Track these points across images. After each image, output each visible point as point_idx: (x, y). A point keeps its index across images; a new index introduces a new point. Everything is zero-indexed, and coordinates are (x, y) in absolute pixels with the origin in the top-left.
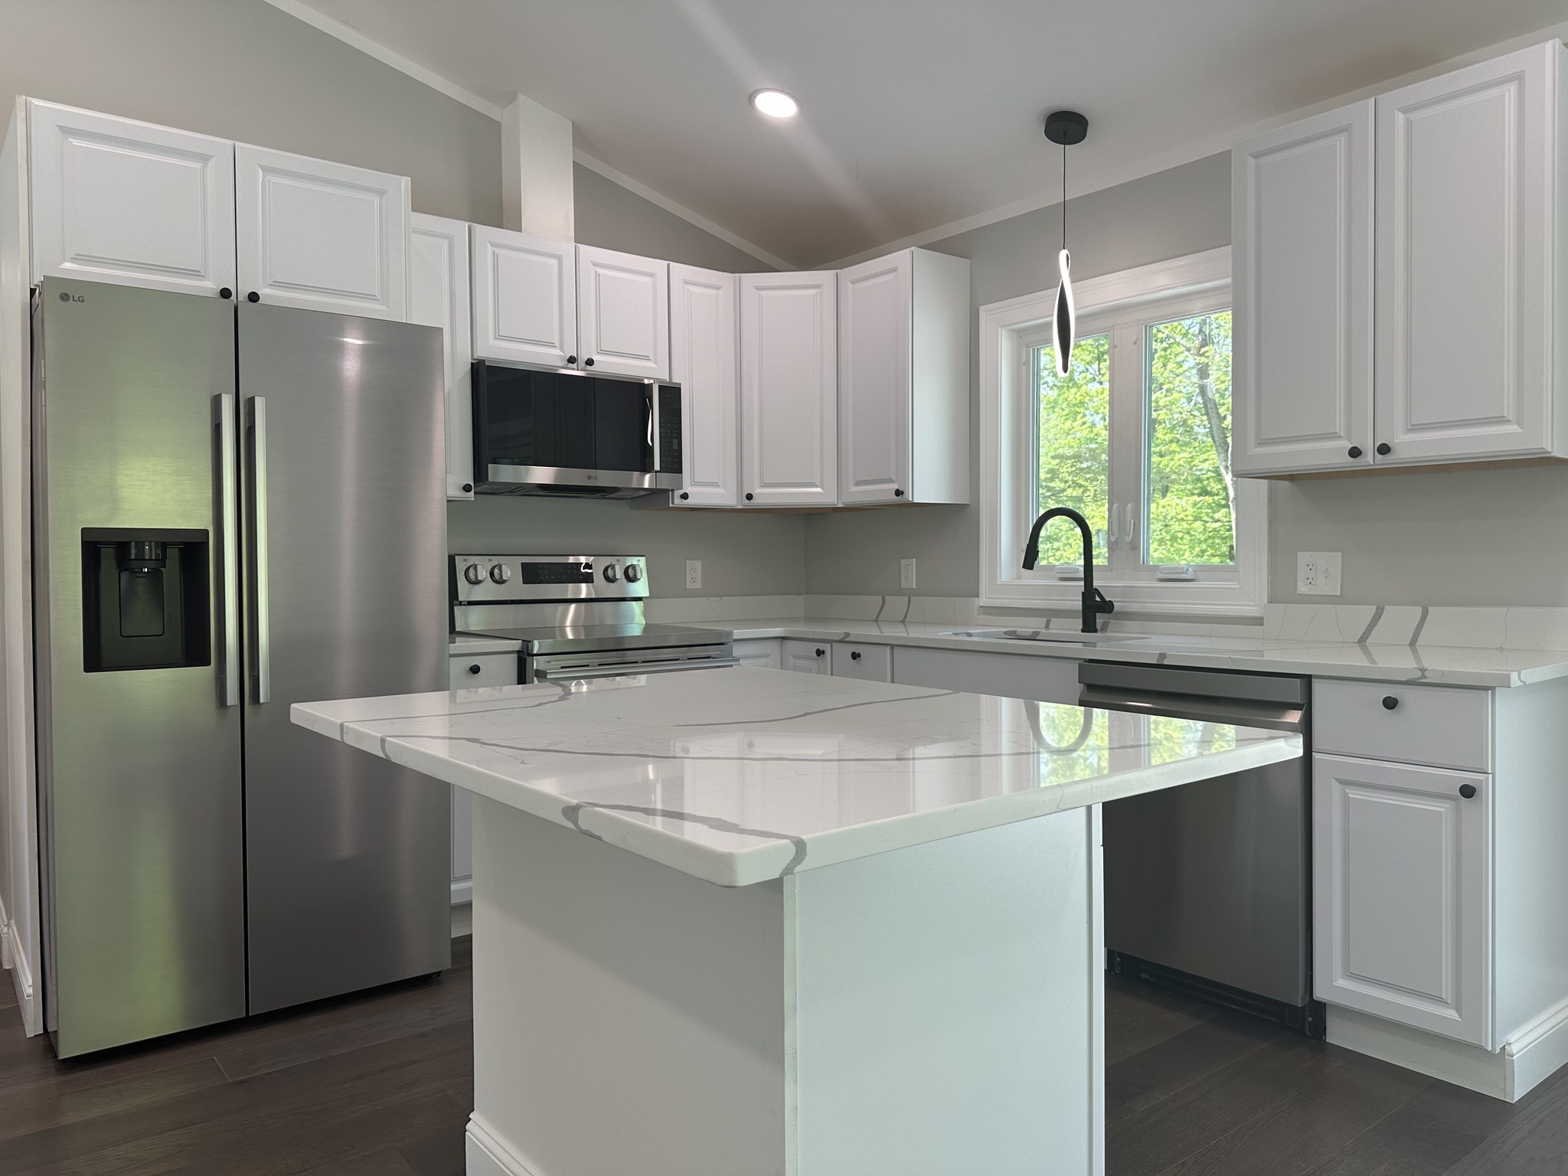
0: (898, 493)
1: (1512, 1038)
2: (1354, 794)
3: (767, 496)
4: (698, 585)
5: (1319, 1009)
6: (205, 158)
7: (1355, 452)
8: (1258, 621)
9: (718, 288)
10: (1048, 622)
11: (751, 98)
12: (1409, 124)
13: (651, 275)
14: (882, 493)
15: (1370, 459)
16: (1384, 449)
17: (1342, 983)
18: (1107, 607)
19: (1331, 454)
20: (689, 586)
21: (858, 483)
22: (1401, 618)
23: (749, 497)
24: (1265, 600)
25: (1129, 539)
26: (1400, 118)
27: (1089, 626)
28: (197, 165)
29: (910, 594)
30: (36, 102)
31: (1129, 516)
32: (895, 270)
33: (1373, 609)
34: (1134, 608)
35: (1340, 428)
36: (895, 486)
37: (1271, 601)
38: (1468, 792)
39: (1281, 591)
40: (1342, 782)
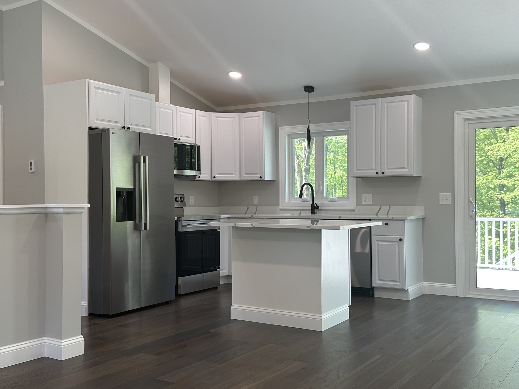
0: (261, 177)
1: (409, 288)
2: (380, 243)
3: (220, 177)
4: (193, 204)
5: (373, 289)
6: (119, 93)
7: (377, 173)
8: (354, 210)
9: (206, 117)
10: (300, 212)
11: (228, 73)
12: (387, 106)
13: (192, 114)
14: (256, 177)
15: (380, 175)
16: (383, 173)
17: (378, 282)
18: (318, 208)
19: (372, 173)
20: (191, 204)
21: (246, 174)
22: (385, 209)
23: (214, 177)
24: (355, 206)
25: (321, 191)
26: (386, 104)
27: (313, 213)
28: (117, 95)
29: (257, 206)
30: (91, 81)
31: (321, 184)
32: (259, 116)
33: (379, 207)
34: (324, 208)
35: (374, 168)
36: (259, 175)
37: (356, 206)
38: (401, 240)
39: (359, 203)
40: (378, 241)
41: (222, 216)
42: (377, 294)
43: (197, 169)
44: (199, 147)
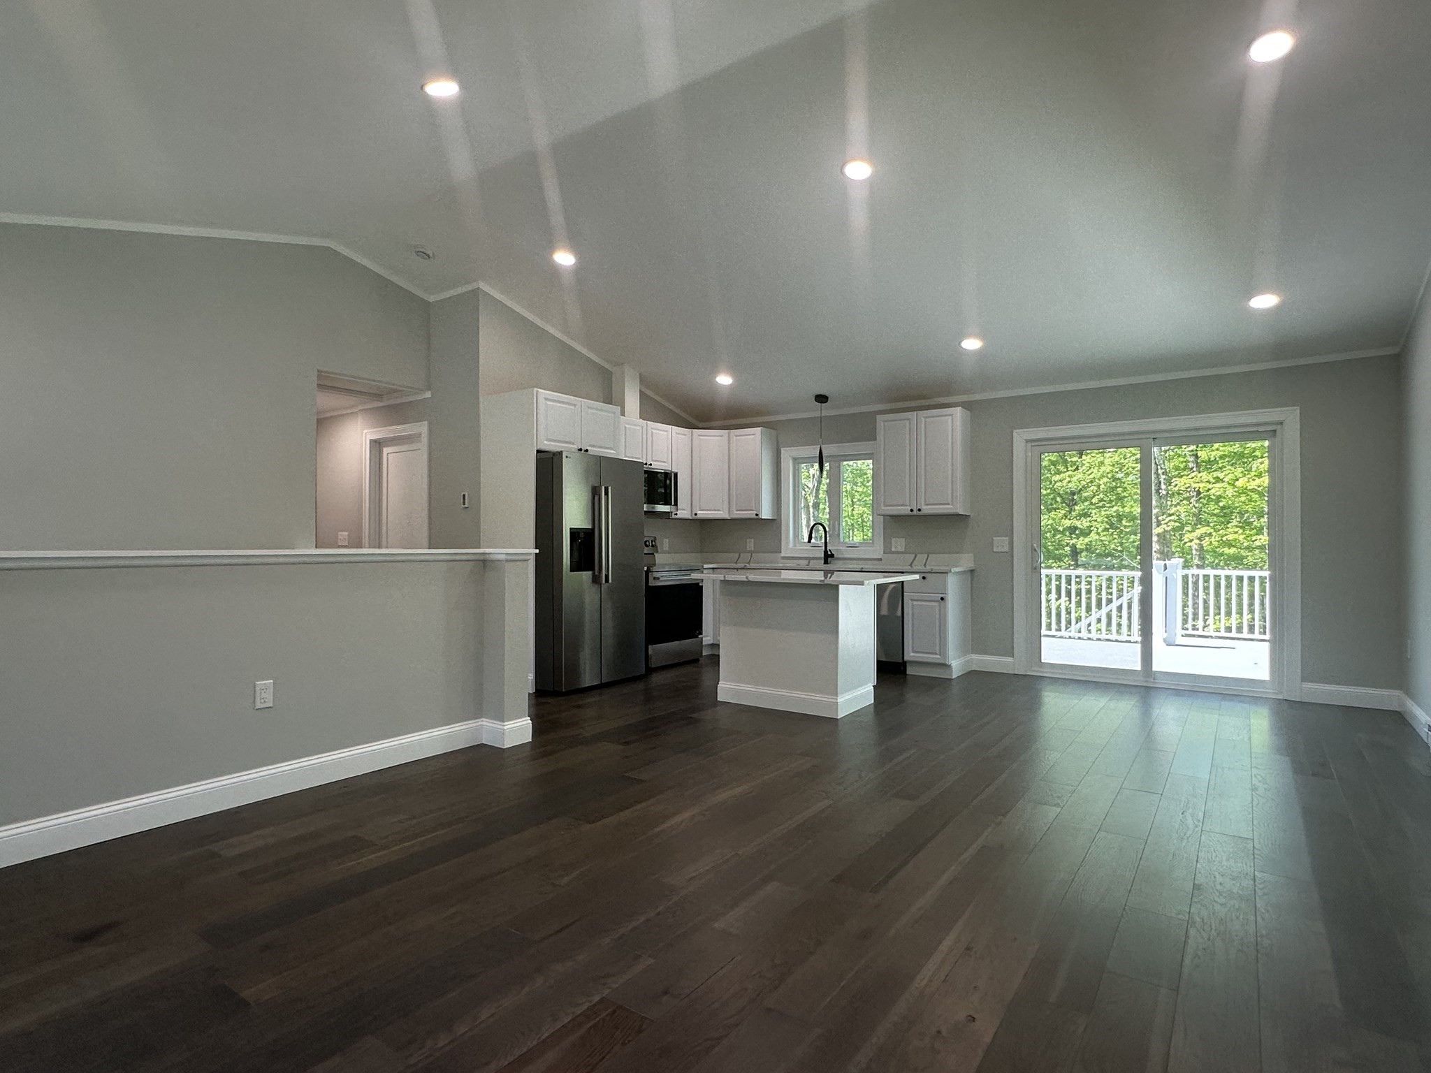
0: (757, 515)
1: (952, 662)
2: (915, 603)
3: (702, 514)
4: (667, 549)
5: (904, 664)
6: (575, 405)
7: (912, 510)
8: (881, 559)
9: (685, 435)
10: (809, 562)
11: (715, 377)
12: (926, 421)
13: (667, 431)
14: (751, 514)
15: (915, 512)
16: (919, 510)
17: (912, 654)
18: (832, 556)
19: (905, 510)
20: (665, 549)
21: (737, 511)
22: (921, 558)
23: (696, 514)
24: (882, 552)
25: (836, 533)
26: (923, 419)
27: (826, 562)
28: (573, 407)
29: (750, 552)
30: (540, 390)
31: (837, 526)
32: (754, 434)
33: (914, 555)
34: (841, 556)
35: (908, 504)
36: (755, 512)
37: (884, 553)
38: (942, 599)
39: (887, 550)
40: (912, 600)
41: (705, 566)
42: (910, 671)
43: (673, 504)
44: (676, 475)
